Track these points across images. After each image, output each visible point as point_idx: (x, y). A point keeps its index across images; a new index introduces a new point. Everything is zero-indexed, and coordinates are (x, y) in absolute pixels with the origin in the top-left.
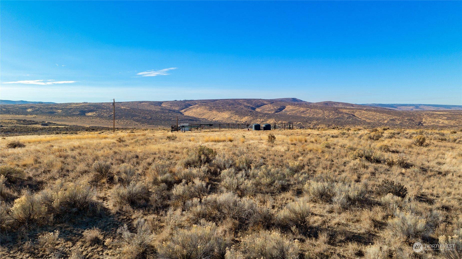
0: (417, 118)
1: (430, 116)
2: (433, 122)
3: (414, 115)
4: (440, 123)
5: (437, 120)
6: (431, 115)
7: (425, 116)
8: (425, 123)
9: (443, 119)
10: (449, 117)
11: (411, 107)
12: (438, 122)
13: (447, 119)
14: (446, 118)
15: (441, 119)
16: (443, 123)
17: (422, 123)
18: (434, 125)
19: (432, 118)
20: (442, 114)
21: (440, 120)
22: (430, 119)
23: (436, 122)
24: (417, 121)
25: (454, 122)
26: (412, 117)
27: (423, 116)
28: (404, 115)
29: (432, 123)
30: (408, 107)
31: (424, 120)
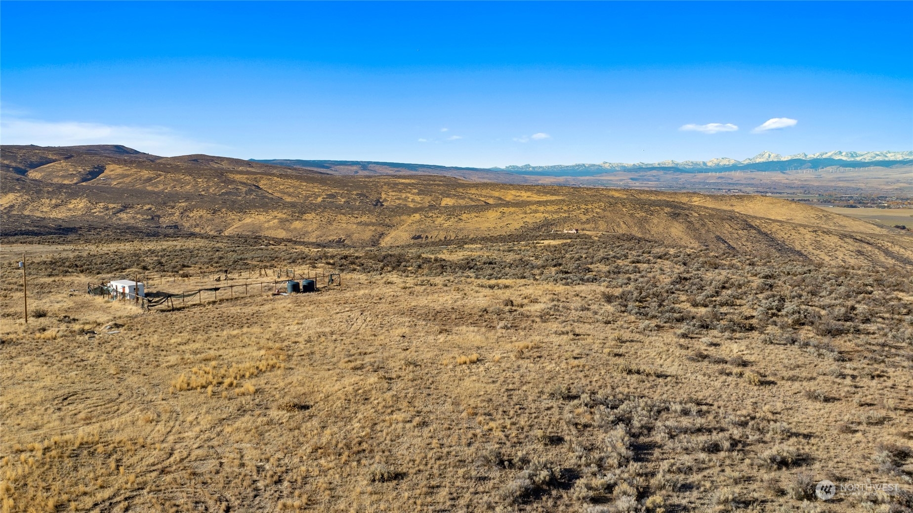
0: (373, 193)
1: (393, 188)
2: (399, 199)
3: (366, 187)
4: (410, 200)
5: (404, 196)
6: (394, 186)
7: (385, 187)
8: (385, 200)
9: (413, 194)
10: (421, 190)
11: (355, 168)
12: (406, 199)
13: (418, 194)
14: (416, 191)
15: (409, 192)
16: (413, 201)
17: (381, 200)
18: (400, 204)
19: (395, 191)
20: (409, 184)
21: (409, 195)
22: (394, 194)
23: (402, 199)
24: (373, 197)
25: (430, 198)
26: (365, 191)
27: (382, 187)
28: (351, 187)
29: (397, 201)
30: (349, 167)
31: (383, 196)
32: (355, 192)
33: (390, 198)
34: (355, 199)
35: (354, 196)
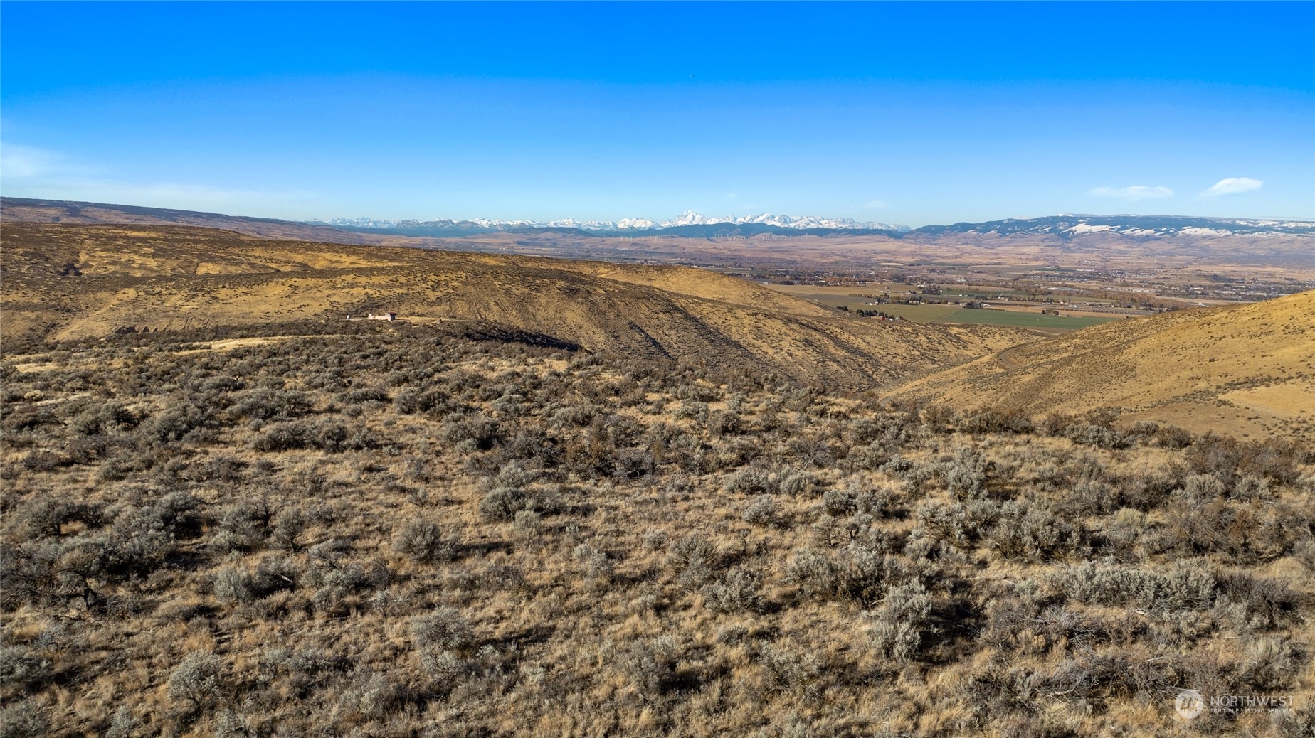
32: (21, 250)
33: (94, 261)
34: (19, 263)
35: (17, 257)
